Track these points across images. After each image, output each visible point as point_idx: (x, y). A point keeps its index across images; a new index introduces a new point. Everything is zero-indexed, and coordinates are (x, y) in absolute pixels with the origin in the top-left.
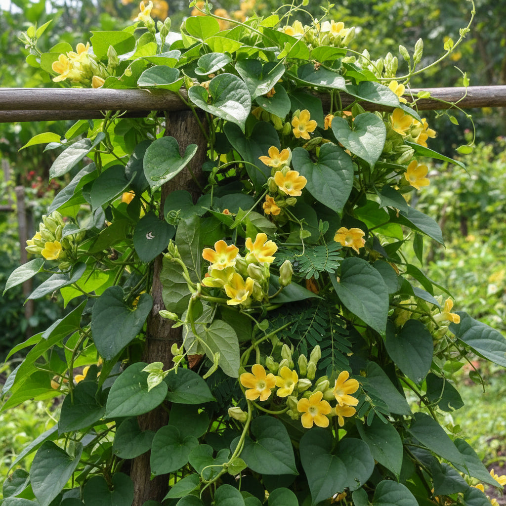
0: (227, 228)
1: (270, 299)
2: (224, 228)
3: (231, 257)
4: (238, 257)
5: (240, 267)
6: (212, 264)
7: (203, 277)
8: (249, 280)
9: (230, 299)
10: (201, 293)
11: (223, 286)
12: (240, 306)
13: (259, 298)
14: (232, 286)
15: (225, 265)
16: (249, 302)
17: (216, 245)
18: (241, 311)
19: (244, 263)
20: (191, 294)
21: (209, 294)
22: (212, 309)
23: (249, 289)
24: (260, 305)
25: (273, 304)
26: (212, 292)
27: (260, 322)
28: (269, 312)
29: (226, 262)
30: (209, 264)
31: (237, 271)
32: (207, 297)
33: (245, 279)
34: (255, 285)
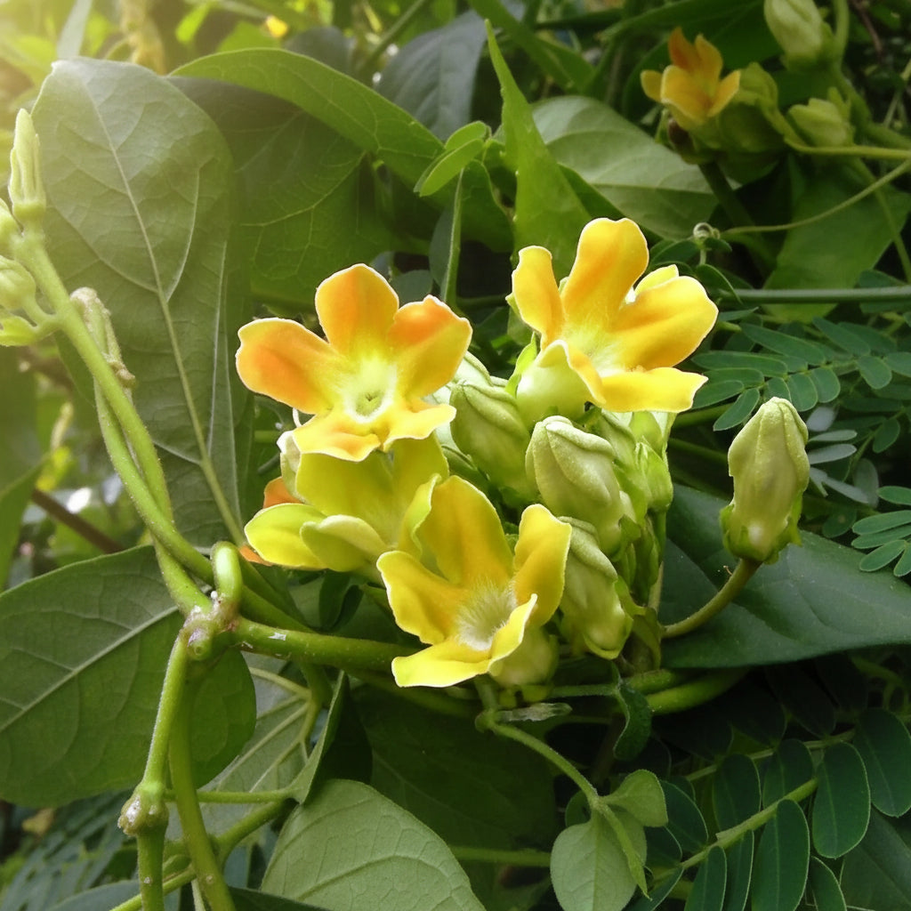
0: (404, 191)
1: (669, 642)
2: (385, 193)
3: (426, 375)
4: (471, 373)
5: (482, 439)
6: (305, 418)
7: (251, 505)
8: (539, 522)
9: (413, 645)
10: (242, 609)
11: (370, 561)
12: (487, 693)
13: (604, 639)
14: (429, 565)
15: (382, 432)
16: (543, 658)
17: (326, 295)
18: (489, 718)
19: (503, 412)
20: (178, 618)
21: (289, 615)
22: (308, 707)
23: (542, 585)
24: (607, 679)
25: (687, 676)
26: (308, 599)
27: (603, 790)
28: (663, 720)
29: (391, 404)
30: (279, 415)
31: (456, 468)
32: (279, 635)
33: (511, 515)
34: (574, 554)
